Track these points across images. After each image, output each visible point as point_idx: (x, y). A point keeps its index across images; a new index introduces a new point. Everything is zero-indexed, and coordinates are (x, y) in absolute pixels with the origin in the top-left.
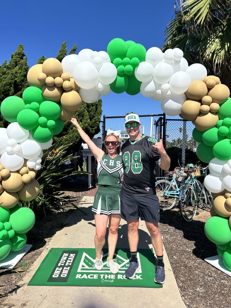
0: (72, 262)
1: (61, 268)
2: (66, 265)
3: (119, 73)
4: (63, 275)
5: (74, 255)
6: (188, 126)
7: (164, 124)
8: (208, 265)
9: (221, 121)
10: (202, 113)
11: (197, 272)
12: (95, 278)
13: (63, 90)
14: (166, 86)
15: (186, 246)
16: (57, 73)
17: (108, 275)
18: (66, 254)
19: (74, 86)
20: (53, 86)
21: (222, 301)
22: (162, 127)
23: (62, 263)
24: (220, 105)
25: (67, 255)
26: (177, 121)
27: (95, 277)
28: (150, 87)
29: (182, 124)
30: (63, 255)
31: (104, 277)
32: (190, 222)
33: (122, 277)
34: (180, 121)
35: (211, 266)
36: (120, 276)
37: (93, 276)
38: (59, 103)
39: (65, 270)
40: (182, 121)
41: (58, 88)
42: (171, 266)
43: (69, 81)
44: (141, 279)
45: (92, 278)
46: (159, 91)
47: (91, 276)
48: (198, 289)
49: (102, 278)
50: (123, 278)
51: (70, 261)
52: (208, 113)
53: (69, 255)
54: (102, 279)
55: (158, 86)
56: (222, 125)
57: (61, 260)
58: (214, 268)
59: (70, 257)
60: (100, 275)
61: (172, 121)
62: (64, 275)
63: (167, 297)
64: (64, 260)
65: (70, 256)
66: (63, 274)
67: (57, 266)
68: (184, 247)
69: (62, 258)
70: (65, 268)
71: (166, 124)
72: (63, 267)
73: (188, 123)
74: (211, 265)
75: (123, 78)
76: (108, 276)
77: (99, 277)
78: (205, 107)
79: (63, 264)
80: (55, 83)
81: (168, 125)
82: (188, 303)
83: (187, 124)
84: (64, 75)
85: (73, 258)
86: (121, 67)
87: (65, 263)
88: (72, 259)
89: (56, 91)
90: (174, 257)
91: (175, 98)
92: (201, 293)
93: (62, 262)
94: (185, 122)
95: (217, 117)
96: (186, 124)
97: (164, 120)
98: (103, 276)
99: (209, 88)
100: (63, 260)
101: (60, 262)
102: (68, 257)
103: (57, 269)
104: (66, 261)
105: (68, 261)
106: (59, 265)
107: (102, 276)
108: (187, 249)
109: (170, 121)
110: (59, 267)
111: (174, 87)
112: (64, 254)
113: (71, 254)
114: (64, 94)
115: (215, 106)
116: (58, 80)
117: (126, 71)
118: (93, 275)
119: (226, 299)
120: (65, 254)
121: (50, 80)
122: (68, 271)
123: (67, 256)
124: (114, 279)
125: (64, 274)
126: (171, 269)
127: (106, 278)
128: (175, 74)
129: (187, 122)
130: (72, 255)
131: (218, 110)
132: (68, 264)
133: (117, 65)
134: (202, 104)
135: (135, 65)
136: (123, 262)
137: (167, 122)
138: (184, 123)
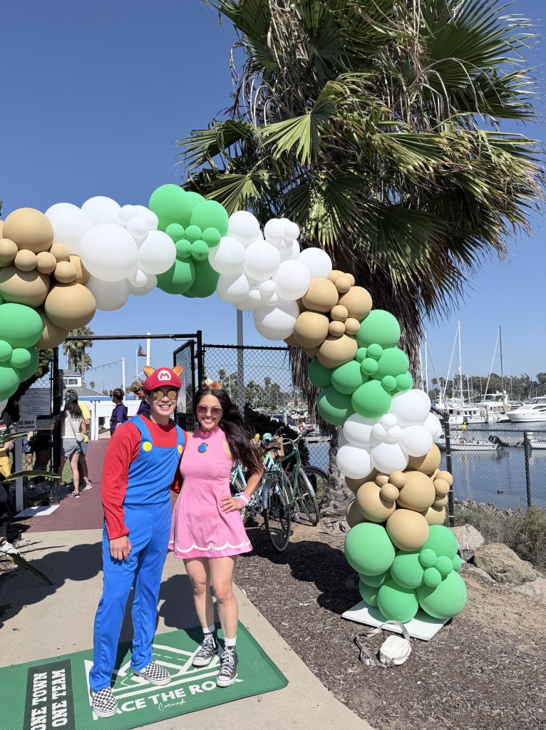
0: (64, 687)
1: (44, 710)
2: (54, 696)
3: (179, 255)
4: (57, 723)
5: (63, 671)
6: (247, 359)
7: (200, 355)
8: (348, 623)
9: (363, 350)
10: (332, 335)
11: (335, 640)
12: (139, 707)
13: (53, 280)
14: (268, 285)
15: (297, 599)
16: (42, 245)
17: (167, 694)
18: (41, 675)
19: (80, 274)
20: (32, 271)
21: (397, 679)
22: (196, 360)
23: (42, 697)
24: (360, 322)
25: (44, 675)
26: (226, 349)
27: (140, 704)
28: (239, 286)
29: (235, 355)
30: (35, 679)
31: (160, 699)
32: (284, 551)
33: (201, 688)
34: (231, 349)
35: (354, 624)
36: (195, 688)
37: (134, 705)
38: (40, 308)
39: (57, 709)
40: (236, 349)
41: (43, 276)
42: (287, 642)
43: (69, 261)
44: (240, 681)
45: (134, 708)
46: (255, 294)
47: (128, 706)
48: (350, 671)
49: (156, 702)
50: (202, 690)
51: (59, 688)
52: (342, 336)
53: (50, 675)
54: (157, 705)
55: (253, 284)
56: (367, 357)
57: (34, 690)
58: (360, 626)
59: (54, 680)
60: (149, 698)
61: (216, 349)
62: (61, 722)
63: (305, 699)
64: (42, 689)
65: (53, 677)
66: (56, 721)
67: (29, 708)
68: (294, 600)
69: (35, 686)
70: (54, 706)
71: (204, 354)
72: (48, 704)
73: (247, 353)
74: (353, 621)
75: (188, 265)
76: (168, 696)
77: (149, 702)
78: (338, 326)
79: (45, 699)
80: (40, 264)
81: (208, 357)
82: (343, 700)
83: (244, 356)
84: (57, 247)
85: (64, 679)
86: (184, 244)
87: (49, 695)
88: (63, 681)
89: (39, 284)
90: (283, 623)
91: (284, 308)
92: (358, 674)
93: (39, 695)
94: (240, 350)
95: (354, 342)
96: (242, 355)
97: (200, 345)
98: (157, 698)
99: (341, 292)
100: (39, 688)
101: (34, 695)
102: (49, 680)
103: (34, 712)
104: (49, 689)
105: (54, 689)
106: (35, 702)
107: (154, 698)
108: (301, 604)
109: (211, 348)
110: (39, 707)
111: (282, 288)
112: (35, 675)
113: (53, 672)
114: (57, 289)
115: (353, 323)
116: (45, 259)
117: (196, 253)
118: (132, 702)
119: (401, 674)
120: (37, 676)
121: (25, 256)
122: (66, 710)
123: (45, 677)
124: (184, 697)
125: (59, 720)
126: (289, 647)
127: (165, 699)
128: (283, 263)
129: (245, 350)
130: (56, 674)
131: (357, 331)
132: (59, 695)
133: (176, 239)
134: (331, 320)
135: (213, 243)
136: (187, 658)
137: (205, 351)
138: (239, 353)
